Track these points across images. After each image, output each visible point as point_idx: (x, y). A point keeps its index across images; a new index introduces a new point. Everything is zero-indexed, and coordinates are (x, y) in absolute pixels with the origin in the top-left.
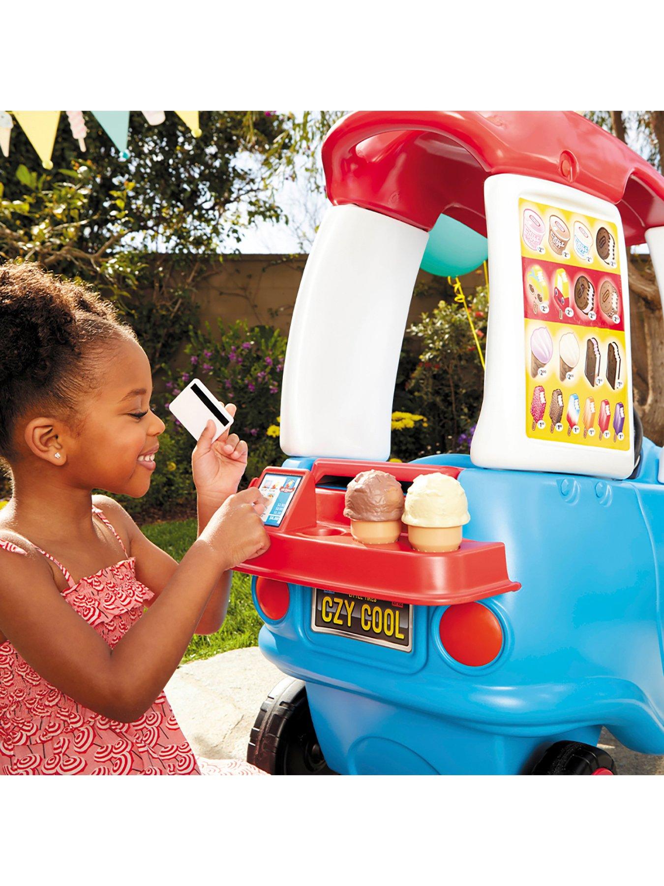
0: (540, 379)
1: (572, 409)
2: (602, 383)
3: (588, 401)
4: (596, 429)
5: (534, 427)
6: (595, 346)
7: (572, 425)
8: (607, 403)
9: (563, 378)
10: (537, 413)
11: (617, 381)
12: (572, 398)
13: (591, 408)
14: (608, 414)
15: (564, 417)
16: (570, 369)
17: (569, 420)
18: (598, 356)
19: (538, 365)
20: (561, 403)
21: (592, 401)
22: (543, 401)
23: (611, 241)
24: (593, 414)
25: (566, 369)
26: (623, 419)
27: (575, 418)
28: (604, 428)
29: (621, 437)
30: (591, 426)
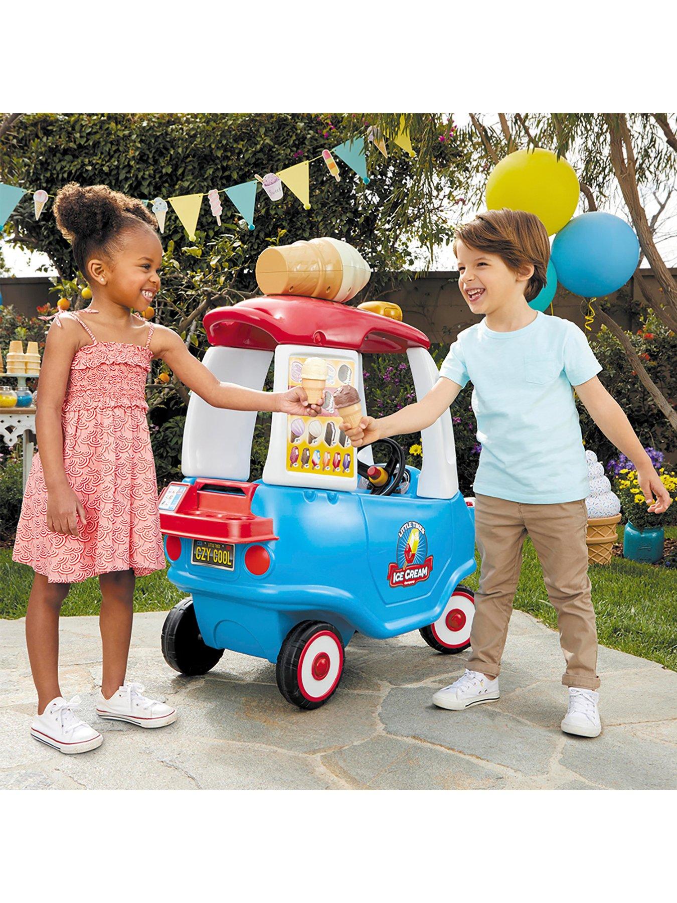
0: (296, 443)
1: (315, 457)
2: (335, 444)
3: (326, 453)
4: (331, 466)
5: (291, 466)
6: (332, 426)
7: (315, 465)
8: (339, 454)
9: (310, 443)
10: (293, 459)
11: (346, 443)
12: (316, 452)
13: (327, 457)
14: (339, 459)
15: (310, 461)
16: (315, 438)
17: (313, 462)
18: (334, 431)
19: (294, 437)
20: (308, 455)
21: (329, 453)
22: (297, 453)
23: (349, 372)
24: (329, 460)
25: (312, 438)
26: (349, 462)
27: (317, 461)
28: (336, 465)
29: (348, 471)
30: (328, 465)
